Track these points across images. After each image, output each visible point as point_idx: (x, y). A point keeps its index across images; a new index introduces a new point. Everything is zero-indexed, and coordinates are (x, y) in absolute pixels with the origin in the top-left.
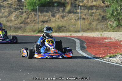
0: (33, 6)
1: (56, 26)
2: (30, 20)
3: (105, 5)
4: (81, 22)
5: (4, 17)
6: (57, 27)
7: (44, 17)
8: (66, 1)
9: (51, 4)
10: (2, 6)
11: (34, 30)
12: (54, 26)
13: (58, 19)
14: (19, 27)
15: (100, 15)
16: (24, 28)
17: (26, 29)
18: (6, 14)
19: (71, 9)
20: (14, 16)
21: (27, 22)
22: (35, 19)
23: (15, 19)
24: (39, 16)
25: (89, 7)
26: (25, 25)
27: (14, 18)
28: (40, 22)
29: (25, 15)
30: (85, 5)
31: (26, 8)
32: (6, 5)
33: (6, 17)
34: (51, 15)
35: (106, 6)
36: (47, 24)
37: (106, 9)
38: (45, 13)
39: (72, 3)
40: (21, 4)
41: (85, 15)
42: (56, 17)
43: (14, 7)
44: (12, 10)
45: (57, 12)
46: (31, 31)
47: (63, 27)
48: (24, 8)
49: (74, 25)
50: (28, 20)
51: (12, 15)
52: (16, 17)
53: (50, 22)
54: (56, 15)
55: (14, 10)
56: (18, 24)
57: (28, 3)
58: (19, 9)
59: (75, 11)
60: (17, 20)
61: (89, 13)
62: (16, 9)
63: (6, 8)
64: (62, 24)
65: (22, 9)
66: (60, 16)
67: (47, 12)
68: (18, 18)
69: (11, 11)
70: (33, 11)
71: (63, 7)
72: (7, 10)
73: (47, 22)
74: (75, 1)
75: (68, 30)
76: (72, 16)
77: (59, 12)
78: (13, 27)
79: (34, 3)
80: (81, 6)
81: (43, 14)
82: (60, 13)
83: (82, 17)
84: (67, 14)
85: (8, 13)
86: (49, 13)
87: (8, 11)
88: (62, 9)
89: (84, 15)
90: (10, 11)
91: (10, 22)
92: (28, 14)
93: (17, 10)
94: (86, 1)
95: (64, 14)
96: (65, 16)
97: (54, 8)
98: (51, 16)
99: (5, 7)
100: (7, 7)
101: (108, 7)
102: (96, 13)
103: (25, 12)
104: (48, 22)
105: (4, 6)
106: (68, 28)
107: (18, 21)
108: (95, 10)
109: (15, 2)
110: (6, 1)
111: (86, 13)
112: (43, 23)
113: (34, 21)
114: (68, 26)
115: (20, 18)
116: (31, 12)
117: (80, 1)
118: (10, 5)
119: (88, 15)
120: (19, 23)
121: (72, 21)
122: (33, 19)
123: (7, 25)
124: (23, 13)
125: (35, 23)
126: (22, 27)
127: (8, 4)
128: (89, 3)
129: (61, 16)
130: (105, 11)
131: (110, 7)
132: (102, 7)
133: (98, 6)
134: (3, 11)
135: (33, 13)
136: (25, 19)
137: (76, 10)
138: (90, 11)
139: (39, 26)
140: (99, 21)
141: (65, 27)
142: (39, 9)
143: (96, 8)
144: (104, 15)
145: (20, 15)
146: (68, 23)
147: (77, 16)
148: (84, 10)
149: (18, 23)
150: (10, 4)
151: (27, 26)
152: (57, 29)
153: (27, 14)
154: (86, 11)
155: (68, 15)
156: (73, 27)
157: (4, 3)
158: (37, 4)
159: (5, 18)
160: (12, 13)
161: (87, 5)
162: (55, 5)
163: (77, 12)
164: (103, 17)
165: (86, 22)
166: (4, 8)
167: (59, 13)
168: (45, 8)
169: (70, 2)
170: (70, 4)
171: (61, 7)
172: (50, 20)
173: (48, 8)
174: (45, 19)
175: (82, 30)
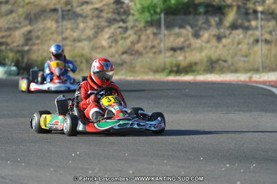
0: (151, 15)
1: (205, 59)
2: (142, 46)
4: (262, 50)
5: (85, 40)
6: (207, 61)
7: (174, 40)
8: (224, 1)
9: (190, 9)
10: (80, 16)
11: (155, 68)
12: (200, 60)
13: (208, 42)
14: (119, 61)
16: (131, 64)
17: (135, 67)
18: (90, 32)
19: (236, 20)
20: (107, 36)
21: (138, 50)
22: (155, 43)
23: (110, 44)
24: (165, 35)
26: (132, 57)
27: (107, 42)
28: (167, 50)
29: (131, 36)
30: (268, 10)
31: (135, 17)
32: (87, 11)
33: (89, 39)
34: (190, 34)
36: (183, 54)
38: (177, 30)
39: (239, 7)
40: (122, 10)
41: (270, 33)
42: (203, 38)
43: (105, 16)
44: (104, 24)
45: (204, 26)
46: (147, 70)
47: (220, 62)
48: (130, 18)
50: (140, 45)
51: (102, 35)
52: (112, 39)
53: (189, 49)
54: (201, 33)
55: (107, 24)
56: (117, 56)
58: (118, 22)
59: (246, 24)
60: (113, 45)
62: (111, 22)
63: (89, 18)
64: (217, 55)
65: (124, 21)
66: (212, 37)
67: (182, 27)
68: (116, 41)
69: (100, 26)
70: (149, 26)
71: (218, 15)
72: (91, 23)
73: (181, 49)
74: (246, 2)
75: (232, 68)
76: (238, 35)
77: (210, 25)
79: (153, 6)
80: (262, 13)
81: (173, 32)
82: (212, 28)
83: (263, 38)
84: (227, 32)
85: (92, 31)
86: (187, 30)
87: (94, 25)
88: (217, 19)
89: (266, 32)
90: (98, 25)
91: (99, 50)
93: (113, 24)
94: (272, 1)
95: (222, 30)
96: (222, 35)
97: (197, 17)
98: (190, 37)
99: (86, 17)
100: (91, 17)
103: (132, 27)
104: (186, 49)
105: (84, 15)
106: (232, 64)
107: (116, 48)
109: (108, 5)
110: (87, 3)
111: (271, 28)
112: (172, 52)
113: (153, 47)
114: (232, 58)
115: (121, 42)
116: (145, 27)
117: (258, 2)
118: (96, 13)
120: (120, 53)
121: (240, 46)
122: (150, 44)
124: (126, 29)
125: (155, 53)
126: (126, 63)
129: (214, 36)
134: (82, 26)
135: (150, 31)
136: (133, 43)
137: (249, 21)
139: (166, 58)
141: (225, 61)
142: (165, 20)
145: (121, 33)
146: (231, 51)
147: (252, 35)
148: (268, 20)
149: (117, 52)
150: (97, 9)
151: (138, 58)
152: (206, 66)
153: (135, 34)
154: (272, 23)
155: (230, 34)
156: (244, 62)
157: (84, 6)
158: (158, 10)
159: (86, 43)
160: (102, 31)
161: (275, 9)
163: (250, 25)
165: (273, 49)
166: (84, 20)
167: (207, 29)
168: (178, 18)
169: (234, 3)
170: (235, 9)
171: (214, 14)
172: (189, 45)
173: (183, 17)
174: (178, 43)
175: (266, 68)
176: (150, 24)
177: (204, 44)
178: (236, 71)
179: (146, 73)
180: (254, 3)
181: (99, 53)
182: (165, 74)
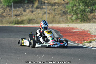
0: (8, 3)
1: (27, 19)
2: (5, 14)
3: (65, 2)
6: (28, 20)
7: (17, 12)
9: (22, 2)
11: (10, 22)
13: (28, 13)
15: (61, 10)
16: (1, 20)
17: (3, 21)
19: (38, 6)
21: (4, 16)
22: (10, 13)
24: (13, 10)
25: (52, 4)
26: (2, 18)
28: (14, 16)
29: (1, 10)
30: (49, 2)
31: (3, 4)
35: (66, 4)
36: (20, 17)
37: (66, 6)
38: (18, 9)
39: (39, 1)
41: (50, 10)
42: (26, 12)
46: (7, 23)
48: (1, 4)
49: (41, 18)
50: (4, 14)
53: (22, 16)
54: (26, 10)
57: (4, 1)
61: (52, 9)
67: (19, 7)
73: (19, 15)
75: (37, 22)
76: (39, 11)
80: (47, 3)
81: (16, 9)
82: (30, 8)
83: (47, 12)
84: (35, 10)
86: (21, 9)
88: (31, 5)
89: (48, 10)
92: (4, 9)
95: (33, 9)
96: (33, 11)
97: (24, 4)
98: (22, 11)
101: (68, 4)
102: (58, 8)
103: (2, 7)
104: (21, 15)
106: (37, 21)
108: (57, 6)
111: (50, 9)
112: (16, 16)
113: (9, 15)
114: (37, 19)
116: (6, 7)
121: (39, 15)
122: (8, 13)
125: (10, 17)
129: (31, 11)
130: (65, 7)
131: (69, 4)
132: (63, 4)
133: (59, 3)
135: (8, 9)
136: (2, 13)
137: (42, 6)
138: (53, 7)
139: (14, 19)
140: (61, 15)
141: (34, 20)
142: (13, 5)
143: (58, 5)
144: (65, 10)
146: (36, 16)
147: (43, 11)
148: (48, 6)
151: (4, 19)
152: (28, 21)
153: (3, 9)
154: (50, 7)
155: (36, 10)
156: (41, 20)
158: (11, 2)
161: (51, 2)
162: (26, 2)
163: (43, 8)
164: (64, 12)
165: (51, 16)
167: (28, 8)
168: (18, 5)
170: (37, 2)
172: (22, 14)
173: (20, 4)
176: (8, 6)
177: (27, 14)
179: (7, 24)
182: (13, 24)
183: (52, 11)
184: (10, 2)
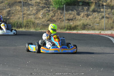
0: (60, 5)
1: (82, 24)
2: (56, 18)
4: (105, 21)
6: (83, 25)
7: (69, 16)
9: (76, 4)
10: (31, 5)
12: (80, 24)
13: (83, 17)
14: (46, 24)
18: (34, 12)
19: (95, 8)
20: (41, 14)
21: (54, 20)
22: (61, 17)
23: (43, 17)
24: (65, 14)
25: (112, 7)
27: (41, 16)
28: (66, 20)
29: (51, 13)
30: (108, 4)
31: (53, 6)
32: (33, 3)
33: (34, 14)
34: (76, 14)
36: (73, 22)
38: (70, 12)
39: (96, 3)
40: (48, 3)
41: (109, 14)
42: (81, 16)
43: (41, 5)
44: (40, 8)
45: (82, 10)
47: (88, 25)
48: (51, 6)
49: (98, 24)
50: (55, 17)
51: (39, 13)
52: (44, 15)
53: (75, 20)
54: (80, 13)
55: (41, 9)
56: (45, 22)
57: (54, 2)
58: (46, 8)
59: (99, 10)
60: (44, 17)
61: (112, 12)
62: (43, 8)
64: (86, 22)
67: (72, 10)
68: (45, 16)
70: (59, 10)
72: (35, 8)
73: (72, 20)
74: (99, 1)
76: (96, 15)
77: (84, 10)
78: (41, 24)
79: (60, 2)
80: (105, 5)
81: (68, 13)
82: (85, 12)
83: (106, 16)
84: (91, 13)
85: (36, 11)
86: (74, 12)
87: (36, 9)
88: (87, 8)
89: (107, 14)
90: (38, 9)
91: (38, 19)
92: (55, 13)
94: (110, 1)
95: (89, 12)
96: (89, 14)
97: (79, 7)
98: (76, 15)
99: (33, 5)
100: (35, 5)
103: (52, 10)
104: (74, 20)
106: (93, 27)
107: (45, 19)
111: (109, 12)
112: (68, 21)
113: (60, 19)
114: (93, 24)
115: (47, 16)
116: (57, 10)
117: (104, 1)
118: (37, 4)
119: (111, 14)
120: (46, 20)
121: (96, 19)
122: (59, 17)
123: (36, 22)
124: (49, 11)
125: (61, 21)
127: (36, 2)
128: (112, 3)
129: (86, 14)
134: (31, 9)
135: (59, 12)
136: (52, 17)
137: (100, 9)
139: (65, 23)
141: (90, 25)
142: (66, 7)
145: (47, 13)
146: (92, 21)
147: (101, 15)
148: (107, 9)
149: (45, 20)
150: (38, 2)
153: (53, 13)
154: (109, 10)
155: (92, 14)
156: (98, 26)
157: (32, 1)
158: (63, 3)
159: (33, 16)
160: (39, 11)
161: (111, 4)
162: (80, 4)
163: (101, 11)
165: (110, 20)
166: (32, 7)
167: (83, 12)
168: (71, 7)
169: (94, 1)
170: (94, 4)
171: (86, 6)
172: (75, 18)
173: (73, 6)
174: (71, 17)
175: (107, 28)
176: (59, 9)
177: (81, 18)
178: (94, 29)
180: (103, 2)
181: (38, 21)
183: (112, 15)
184: (61, 4)
